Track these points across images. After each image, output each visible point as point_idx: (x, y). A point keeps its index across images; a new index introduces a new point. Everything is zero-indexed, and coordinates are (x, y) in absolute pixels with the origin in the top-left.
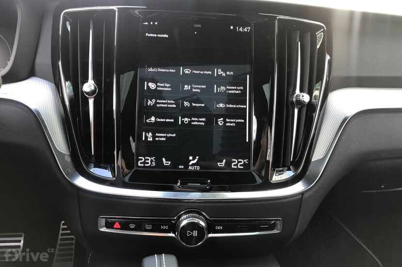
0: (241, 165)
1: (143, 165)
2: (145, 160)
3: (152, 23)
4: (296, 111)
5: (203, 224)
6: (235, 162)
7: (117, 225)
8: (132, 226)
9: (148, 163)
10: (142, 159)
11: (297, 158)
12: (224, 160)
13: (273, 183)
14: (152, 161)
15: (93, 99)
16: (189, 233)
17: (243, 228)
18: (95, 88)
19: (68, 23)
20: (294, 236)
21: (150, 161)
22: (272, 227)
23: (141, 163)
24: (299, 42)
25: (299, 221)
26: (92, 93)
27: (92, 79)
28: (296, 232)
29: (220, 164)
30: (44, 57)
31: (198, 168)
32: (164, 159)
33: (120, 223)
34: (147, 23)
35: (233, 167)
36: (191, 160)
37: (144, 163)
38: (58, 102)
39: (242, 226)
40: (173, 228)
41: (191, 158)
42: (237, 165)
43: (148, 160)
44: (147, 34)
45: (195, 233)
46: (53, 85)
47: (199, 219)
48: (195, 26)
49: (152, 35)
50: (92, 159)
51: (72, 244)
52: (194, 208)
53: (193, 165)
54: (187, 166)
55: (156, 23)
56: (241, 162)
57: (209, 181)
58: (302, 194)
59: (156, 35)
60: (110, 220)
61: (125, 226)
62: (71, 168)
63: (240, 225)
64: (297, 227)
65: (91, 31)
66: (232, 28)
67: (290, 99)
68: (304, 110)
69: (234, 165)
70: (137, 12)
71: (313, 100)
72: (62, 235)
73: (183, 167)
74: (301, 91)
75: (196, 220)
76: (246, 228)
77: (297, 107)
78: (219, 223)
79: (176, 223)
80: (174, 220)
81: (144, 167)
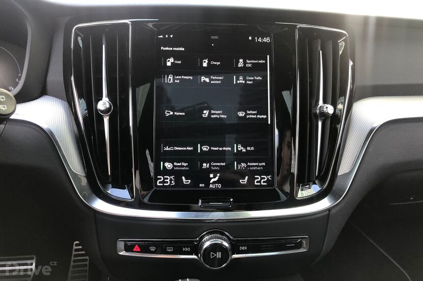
0: (264, 182)
1: (162, 184)
2: (164, 179)
3: (167, 36)
4: (320, 124)
5: (226, 244)
6: (258, 178)
7: (137, 248)
8: (153, 249)
9: (167, 182)
10: (161, 179)
11: (323, 173)
12: (247, 177)
13: (299, 200)
14: (171, 180)
15: (108, 118)
16: (213, 255)
17: (268, 247)
18: (110, 106)
19: (79, 38)
20: (321, 254)
21: (169, 180)
22: (299, 246)
23: (160, 183)
24: (321, 51)
25: (326, 239)
26: (106, 111)
27: (106, 97)
28: (324, 250)
29: (242, 182)
30: (56, 75)
31: (220, 186)
32: (183, 177)
33: (140, 246)
34: (162, 36)
35: (256, 184)
36: (212, 178)
37: (163, 182)
38: (71, 121)
39: (267, 246)
40: (195, 250)
41: (211, 176)
42: (259, 182)
43: (167, 179)
44: (162, 48)
45: (219, 255)
46: (66, 103)
47: (223, 240)
48: (213, 37)
49: (167, 49)
50: (108, 179)
51: (85, 266)
52: (217, 228)
53: (214, 183)
54: (208, 184)
55: (172, 36)
56: (264, 178)
57: (231, 200)
58: (329, 210)
59: (171, 49)
60: (129, 243)
61: (144, 249)
62: (88, 191)
63: (265, 245)
64: (325, 245)
65: (104, 46)
66: (250, 38)
67: (313, 111)
68: (328, 122)
69: (257, 182)
70: (150, 25)
71: (337, 112)
72: (76, 256)
73: (203, 185)
74: (325, 102)
75: (219, 241)
76: (271, 247)
77: (321, 119)
78: (244, 243)
79: (199, 244)
80: (196, 241)
81: (164, 186)
